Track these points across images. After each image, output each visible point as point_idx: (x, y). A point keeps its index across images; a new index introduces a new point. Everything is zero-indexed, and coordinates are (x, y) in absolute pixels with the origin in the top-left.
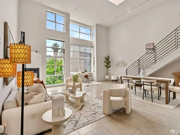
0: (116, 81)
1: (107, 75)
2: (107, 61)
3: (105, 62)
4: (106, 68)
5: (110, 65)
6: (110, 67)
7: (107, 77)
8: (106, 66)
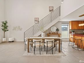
0: (13, 41)
1: (4, 38)
2: (5, 25)
3: (3, 26)
4: (4, 32)
5: (7, 29)
6: (8, 30)
7: (4, 40)
8: (3, 30)
